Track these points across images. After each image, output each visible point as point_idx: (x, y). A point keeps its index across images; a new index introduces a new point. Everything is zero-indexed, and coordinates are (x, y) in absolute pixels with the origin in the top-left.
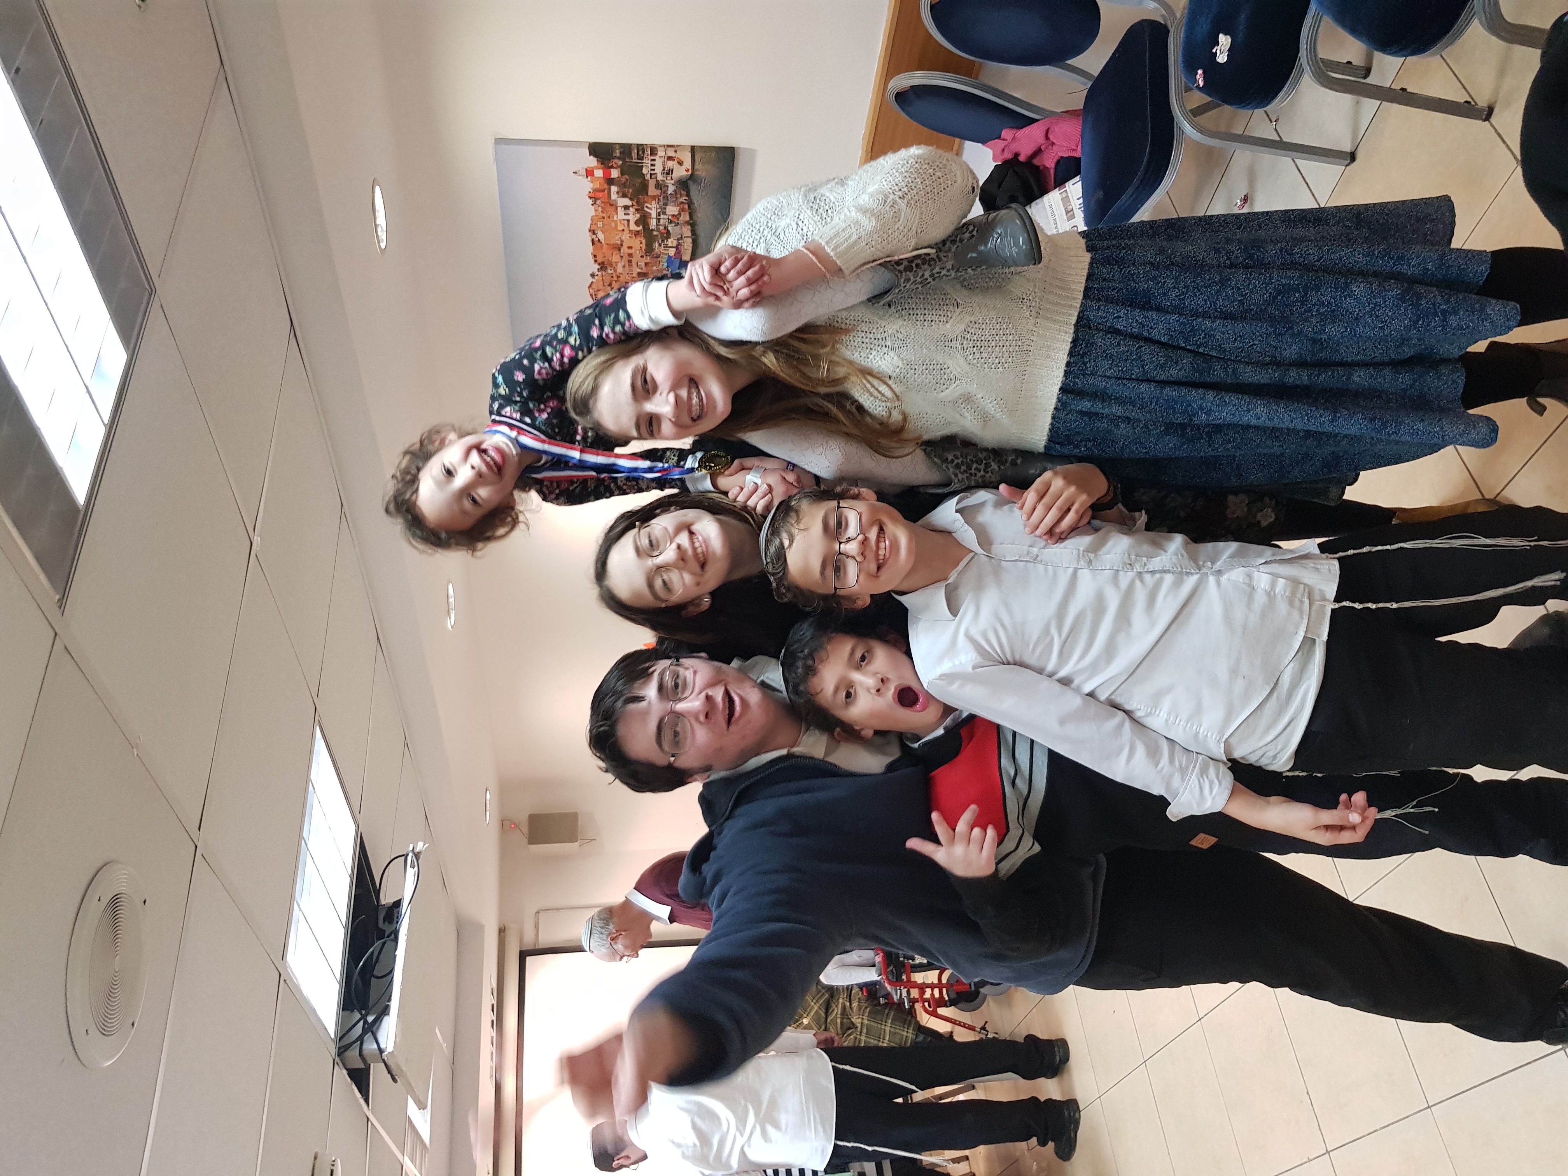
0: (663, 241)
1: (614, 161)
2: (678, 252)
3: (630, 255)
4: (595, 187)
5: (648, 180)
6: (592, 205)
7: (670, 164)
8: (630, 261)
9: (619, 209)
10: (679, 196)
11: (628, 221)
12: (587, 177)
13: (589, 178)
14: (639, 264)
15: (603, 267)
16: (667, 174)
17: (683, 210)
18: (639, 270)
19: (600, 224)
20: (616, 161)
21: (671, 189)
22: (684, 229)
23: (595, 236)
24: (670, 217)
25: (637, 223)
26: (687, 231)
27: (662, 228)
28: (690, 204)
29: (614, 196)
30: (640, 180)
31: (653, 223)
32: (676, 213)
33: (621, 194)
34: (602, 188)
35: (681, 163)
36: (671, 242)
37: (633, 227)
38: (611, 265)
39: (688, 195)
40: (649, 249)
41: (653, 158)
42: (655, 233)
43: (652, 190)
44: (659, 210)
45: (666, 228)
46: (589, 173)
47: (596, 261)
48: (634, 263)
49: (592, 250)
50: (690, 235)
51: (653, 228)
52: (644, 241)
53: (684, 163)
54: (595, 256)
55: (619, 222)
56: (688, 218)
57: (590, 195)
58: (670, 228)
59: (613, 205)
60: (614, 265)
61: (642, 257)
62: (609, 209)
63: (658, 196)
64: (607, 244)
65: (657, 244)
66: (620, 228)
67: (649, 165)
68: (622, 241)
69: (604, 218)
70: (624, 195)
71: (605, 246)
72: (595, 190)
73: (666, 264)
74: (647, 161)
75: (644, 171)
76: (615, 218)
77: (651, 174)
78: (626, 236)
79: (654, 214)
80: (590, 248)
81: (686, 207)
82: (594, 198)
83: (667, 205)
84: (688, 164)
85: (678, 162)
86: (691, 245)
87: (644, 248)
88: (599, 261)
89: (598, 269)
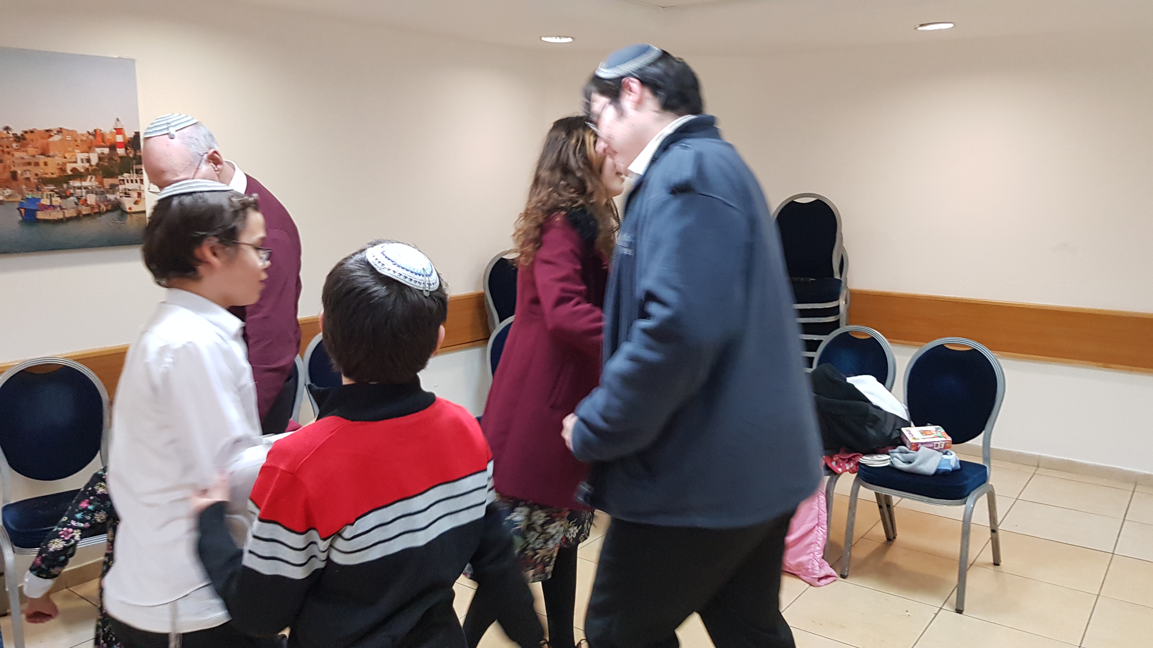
0: (57, 193)
1: (133, 152)
2: (45, 208)
3: (37, 164)
4: (106, 135)
5: (117, 178)
6: (88, 132)
7: (135, 195)
8: (29, 164)
9: (86, 155)
10: (106, 203)
11: (76, 162)
12: (115, 129)
13: (115, 131)
14: (28, 172)
15: (19, 139)
16: (125, 193)
17: (92, 207)
18: (19, 172)
19: (69, 138)
21: (111, 197)
22: (72, 210)
23: (55, 132)
24: (84, 198)
25: (74, 170)
26: (70, 213)
27: (72, 191)
28: (100, 213)
29: (99, 150)
30: (117, 171)
31: (77, 184)
32: (89, 202)
33: (102, 156)
34: (106, 140)
35: (136, 203)
36: (57, 200)
37: (69, 167)
38: (24, 146)
39: (108, 211)
40: (46, 181)
41: (139, 181)
42: (65, 186)
43: (108, 182)
44: (90, 188)
45: (72, 195)
46: (119, 131)
47: (26, 132)
48: (28, 167)
49: (39, 129)
50: (67, 215)
51: (71, 184)
52: (54, 176)
53: (136, 206)
54: (32, 132)
55: (74, 154)
56: (84, 213)
57: (98, 131)
58: (72, 198)
59: (90, 149)
60: (22, 149)
61: (37, 175)
62: (85, 147)
63: (103, 186)
64: (48, 144)
65: (52, 187)
66: (67, 155)
67: (132, 178)
68: (53, 157)
69: (76, 141)
70: (100, 159)
71: (45, 141)
72: (103, 136)
73: (30, 197)
74: (135, 177)
75: (126, 175)
76: (77, 151)
77: (123, 180)
78: (59, 160)
79: (84, 184)
81: (97, 210)
82: (95, 133)
83: (96, 194)
84: (136, 208)
85: (136, 201)
86: (56, 218)
87: (47, 176)
88: (26, 135)
89: (16, 134)
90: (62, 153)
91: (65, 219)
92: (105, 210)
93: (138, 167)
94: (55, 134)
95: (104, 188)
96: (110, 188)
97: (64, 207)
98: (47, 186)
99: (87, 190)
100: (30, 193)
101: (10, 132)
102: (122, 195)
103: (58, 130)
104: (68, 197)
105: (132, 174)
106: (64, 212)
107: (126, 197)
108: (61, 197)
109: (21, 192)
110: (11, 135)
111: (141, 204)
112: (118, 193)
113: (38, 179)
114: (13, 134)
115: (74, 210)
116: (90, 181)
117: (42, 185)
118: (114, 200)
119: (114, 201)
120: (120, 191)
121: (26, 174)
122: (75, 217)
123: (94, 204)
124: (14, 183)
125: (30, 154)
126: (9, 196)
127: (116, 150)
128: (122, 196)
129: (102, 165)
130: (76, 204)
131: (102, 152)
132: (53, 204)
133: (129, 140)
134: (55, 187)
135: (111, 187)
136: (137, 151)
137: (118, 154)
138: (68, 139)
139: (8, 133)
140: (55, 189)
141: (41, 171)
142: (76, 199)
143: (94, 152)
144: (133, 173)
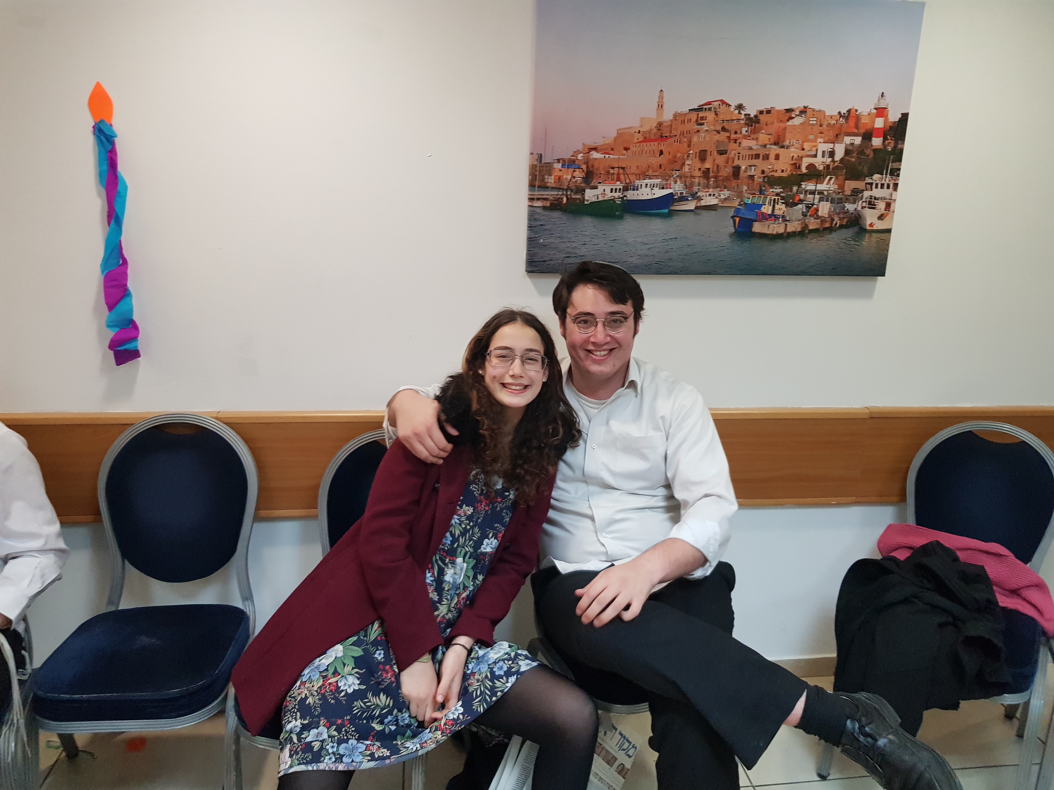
0: (783, 198)
1: (893, 142)
2: (765, 217)
3: (766, 157)
4: (863, 117)
5: (864, 180)
6: (840, 113)
7: (881, 206)
8: (757, 156)
9: (831, 145)
10: (841, 216)
11: (815, 156)
12: (876, 109)
13: (875, 111)
14: (753, 168)
15: (752, 121)
16: (870, 203)
17: (823, 221)
18: (743, 168)
19: (813, 121)
20: (892, 144)
21: (850, 207)
22: (796, 223)
23: (798, 113)
24: (815, 206)
25: (811, 167)
26: (794, 227)
27: (802, 196)
28: (831, 230)
29: (848, 140)
30: (865, 170)
31: (810, 186)
32: (820, 214)
33: (850, 148)
34: (860, 126)
35: (881, 217)
36: (781, 208)
37: (806, 162)
38: (755, 132)
39: (841, 227)
40: (772, 181)
41: (891, 186)
42: (795, 189)
43: (850, 185)
44: (826, 193)
45: (801, 201)
46: (881, 112)
47: (761, 112)
48: (754, 162)
49: (778, 108)
50: (789, 230)
51: (803, 186)
52: (785, 174)
53: (880, 221)
54: (769, 112)
55: (815, 144)
56: (811, 227)
57: (853, 111)
58: (800, 206)
59: (836, 138)
60: (753, 136)
61: (763, 172)
62: (832, 134)
63: (843, 192)
64: (785, 129)
65: (779, 190)
66: (806, 146)
67: (883, 182)
68: (788, 147)
69: (821, 126)
70: (847, 152)
71: (782, 125)
72: (857, 118)
73: (750, 202)
74: (887, 179)
75: (876, 177)
76: (820, 140)
77: (871, 184)
78: (794, 152)
79: (820, 187)
80: (781, 106)
81: (827, 225)
82: (849, 115)
83: (831, 203)
84: (879, 225)
85: (882, 215)
86: (774, 233)
87: (776, 174)
88: (761, 117)
89: (749, 115)
90: (800, 142)
91: (785, 234)
92: (837, 226)
93: (895, 165)
94: (797, 115)
95: (843, 194)
96: (851, 195)
97: (788, 219)
98: (772, 189)
99: (822, 196)
100: (751, 197)
101: (742, 112)
102: (864, 204)
103: (800, 109)
104: (796, 204)
105: (884, 176)
106: (786, 224)
107: (869, 208)
108: (787, 204)
109: (740, 195)
110: (743, 116)
111: (887, 219)
112: (861, 202)
113: (764, 177)
114: (745, 115)
115: (800, 222)
116: (827, 184)
117: (766, 186)
118: (854, 212)
119: (852, 213)
120: (864, 200)
121: (751, 171)
122: (799, 232)
123: (827, 216)
124: (734, 183)
125: (760, 143)
126: (725, 199)
127: (870, 140)
128: (865, 207)
129: (848, 160)
130: (804, 215)
131: (852, 142)
132: (775, 214)
133: (891, 125)
134: (782, 190)
135: (853, 193)
136: (900, 142)
137: (872, 145)
138: (811, 122)
139: (739, 113)
140: (781, 192)
141: (770, 167)
142: (804, 208)
143: (842, 142)
144: (886, 175)
